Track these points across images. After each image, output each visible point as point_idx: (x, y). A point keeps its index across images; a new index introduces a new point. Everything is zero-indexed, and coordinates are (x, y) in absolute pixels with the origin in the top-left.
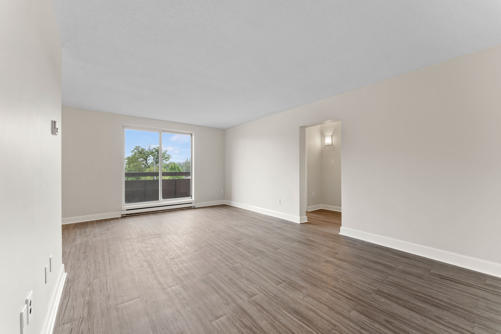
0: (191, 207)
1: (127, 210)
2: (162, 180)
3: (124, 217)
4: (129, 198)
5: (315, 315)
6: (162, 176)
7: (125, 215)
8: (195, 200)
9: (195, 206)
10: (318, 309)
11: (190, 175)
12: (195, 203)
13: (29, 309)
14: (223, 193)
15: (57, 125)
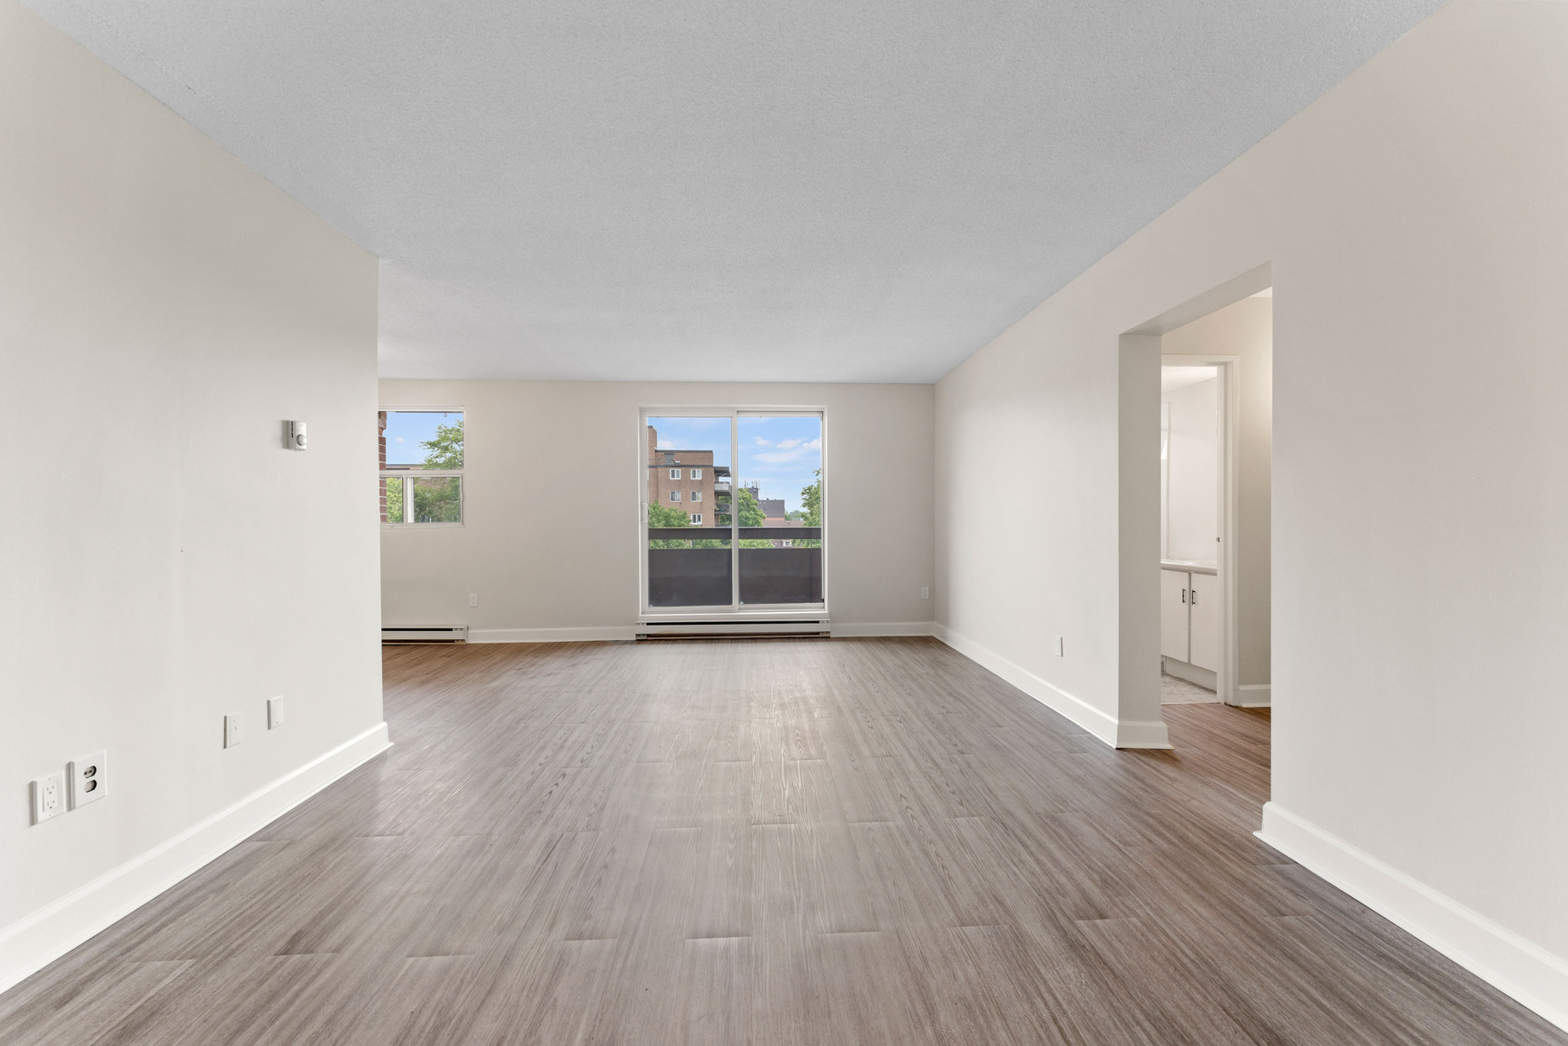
0: (818, 633)
1: (648, 624)
2: (740, 550)
3: (643, 640)
4: (659, 595)
6: (740, 538)
7: (645, 638)
8: (831, 615)
9: (829, 632)
11: (819, 537)
12: (828, 622)
13: (81, 782)
14: (927, 597)
15: (302, 429)
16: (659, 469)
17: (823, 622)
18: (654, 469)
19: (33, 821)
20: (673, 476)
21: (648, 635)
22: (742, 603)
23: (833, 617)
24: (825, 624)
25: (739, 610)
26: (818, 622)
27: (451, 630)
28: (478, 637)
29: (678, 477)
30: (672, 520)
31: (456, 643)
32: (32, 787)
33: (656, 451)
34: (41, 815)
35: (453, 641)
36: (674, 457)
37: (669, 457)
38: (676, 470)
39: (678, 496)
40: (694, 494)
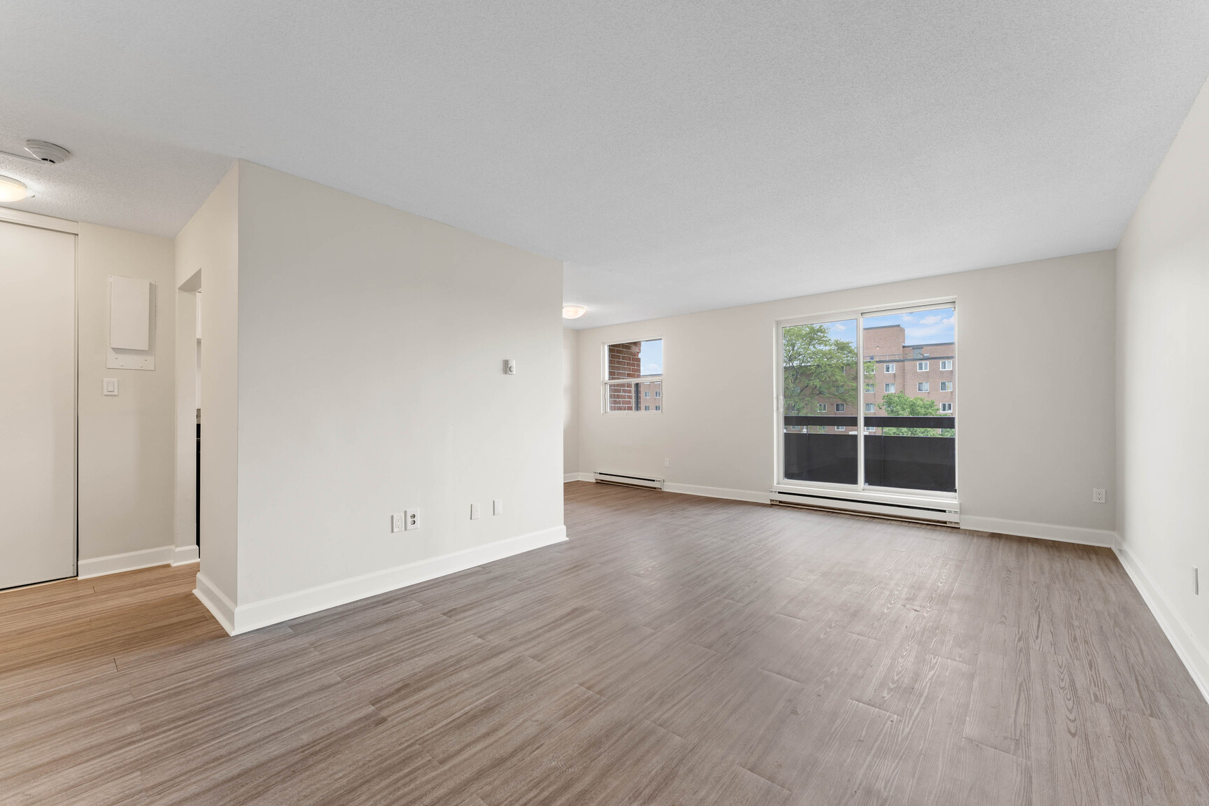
0: (945, 523)
1: (779, 493)
2: (866, 436)
3: (775, 505)
5: (479, 734)
7: (777, 503)
8: (959, 507)
9: (958, 523)
10: (495, 741)
11: (952, 426)
12: (956, 512)
13: (410, 520)
14: (1103, 501)
15: (513, 364)
16: (906, 363)
17: (950, 512)
18: (901, 363)
19: (392, 532)
20: (921, 368)
21: (780, 502)
22: (867, 484)
23: (962, 510)
24: (953, 514)
25: (862, 490)
26: (945, 511)
27: (654, 481)
28: (670, 487)
29: (926, 369)
30: (919, 408)
31: (657, 490)
32: (392, 517)
33: (904, 347)
34: (395, 530)
35: (655, 488)
36: (922, 351)
37: (919, 351)
38: (923, 362)
39: (926, 386)
40: (943, 384)
